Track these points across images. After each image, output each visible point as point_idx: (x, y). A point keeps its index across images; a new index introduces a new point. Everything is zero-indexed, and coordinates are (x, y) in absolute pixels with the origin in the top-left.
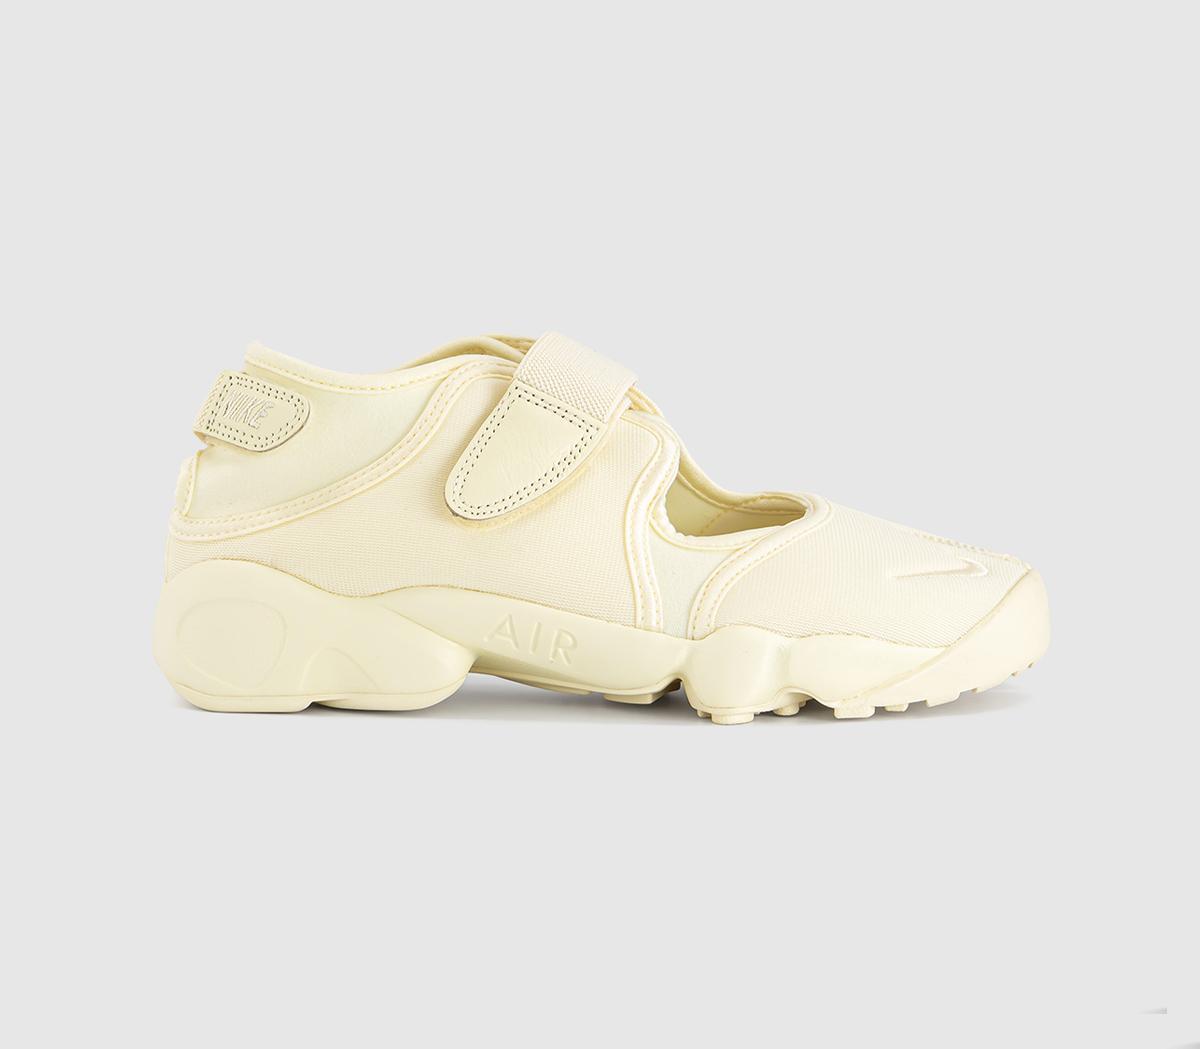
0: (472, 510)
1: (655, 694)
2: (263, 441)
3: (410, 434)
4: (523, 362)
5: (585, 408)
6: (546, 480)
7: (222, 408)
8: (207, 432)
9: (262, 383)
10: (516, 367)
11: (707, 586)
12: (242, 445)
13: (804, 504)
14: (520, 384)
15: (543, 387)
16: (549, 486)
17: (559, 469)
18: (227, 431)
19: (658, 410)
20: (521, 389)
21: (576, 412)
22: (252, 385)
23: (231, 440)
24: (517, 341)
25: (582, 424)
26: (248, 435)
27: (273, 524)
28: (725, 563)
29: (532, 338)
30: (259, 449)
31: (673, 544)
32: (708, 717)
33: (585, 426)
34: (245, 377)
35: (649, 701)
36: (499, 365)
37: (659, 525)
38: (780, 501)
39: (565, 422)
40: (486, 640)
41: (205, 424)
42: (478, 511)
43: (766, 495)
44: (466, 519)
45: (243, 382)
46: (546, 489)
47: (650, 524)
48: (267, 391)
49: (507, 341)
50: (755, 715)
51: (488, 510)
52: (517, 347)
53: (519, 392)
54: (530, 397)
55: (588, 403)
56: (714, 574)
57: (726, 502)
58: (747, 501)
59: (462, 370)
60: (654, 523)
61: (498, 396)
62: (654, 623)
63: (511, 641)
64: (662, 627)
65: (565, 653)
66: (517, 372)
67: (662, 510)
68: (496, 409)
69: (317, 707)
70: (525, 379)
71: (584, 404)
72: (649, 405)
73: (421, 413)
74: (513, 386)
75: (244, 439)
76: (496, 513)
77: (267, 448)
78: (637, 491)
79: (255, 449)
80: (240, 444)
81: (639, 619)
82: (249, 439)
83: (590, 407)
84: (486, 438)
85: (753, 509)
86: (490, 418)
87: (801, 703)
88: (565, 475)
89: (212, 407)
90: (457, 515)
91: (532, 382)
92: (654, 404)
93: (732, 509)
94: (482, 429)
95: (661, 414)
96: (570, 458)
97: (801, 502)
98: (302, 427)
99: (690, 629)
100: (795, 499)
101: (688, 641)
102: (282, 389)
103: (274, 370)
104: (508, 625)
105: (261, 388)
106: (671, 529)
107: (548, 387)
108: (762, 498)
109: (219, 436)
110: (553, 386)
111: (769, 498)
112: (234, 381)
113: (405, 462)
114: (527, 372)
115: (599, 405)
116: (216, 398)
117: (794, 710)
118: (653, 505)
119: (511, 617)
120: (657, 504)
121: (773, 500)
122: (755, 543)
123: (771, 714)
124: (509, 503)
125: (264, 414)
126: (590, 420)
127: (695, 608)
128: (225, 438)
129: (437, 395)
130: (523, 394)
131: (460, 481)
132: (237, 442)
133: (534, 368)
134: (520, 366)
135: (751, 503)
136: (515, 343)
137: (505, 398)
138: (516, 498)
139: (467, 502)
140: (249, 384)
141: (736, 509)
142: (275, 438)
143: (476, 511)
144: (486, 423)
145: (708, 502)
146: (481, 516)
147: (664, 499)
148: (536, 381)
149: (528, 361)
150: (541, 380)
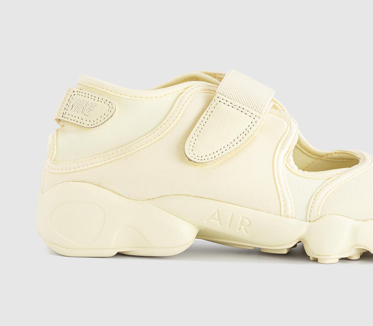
0: (198, 158)
1: (288, 249)
2: (92, 123)
3: (165, 121)
4: (220, 85)
5: (253, 107)
6: (234, 143)
7: (70, 107)
8: (63, 118)
9: (90, 94)
10: (217, 88)
11: (315, 196)
12: (81, 124)
13: (358, 156)
14: (220, 95)
15: (231, 97)
16: (236, 146)
17: (241, 138)
18: (73, 118)
19: (285, 109)
20: (221, 98)
21: (248, 109)
22: (85, 95)
23: (75, 122)
24: (215, 74)
25: (251, 115)
26: (84, 120)
27: (98, 164)
28: (324, 184)
29: (223, 73)
30: (90, 126)
31: (297, 175)
32: (316, 260)
33: (253, 116)
34: (81, 91)
35: (285, 252)
36: (208, 86)
37: (289, 165)
38: (345, 155)
39: (243, 114)
40: (205, 222)
41: (61, 114)
42: (202, 158)
43: (337, 152)
44: (196, 162)
45: (81, 94)
46: (235, 147)
47: (286, 165)
48: (93, 98)
49: (210, 74)
50: (339, 259)
51: (206, 158)
52: (215, 78)
53: (219, 99)
54: (225, 102)
55: (254, 105)
56: (318, 190)
57: (317, 155)
58: (327, 155)
59: (190, 89)
60: (288, 165)
61: (208, 102)
62: (290, 214)
63: (218, 222)
64: (294, 215)
65: (245, 229)
66: (218, 89)
67: (291, 158)
68: (208, 108)
69: (119, 254)
70: (222, 93)
71: (252, 105)
72: (281, 106)
73: (171, 110)
74: (216, 97)
75: (82, 122)
76: (210, 159)
77: (94, 126)
78: (279, 149)
79: (88, 126)
80: (80, 124)
81: (283, 211)
82: (85, 122)
83: (255, 107)
84: (204, 123)
85: (330, 158)
86: (205, 112)
87: (360, 254)
88: (244, 140)
89: (65, 106)
90: (191, 160)
91: (225, 94)
92: (283, 106)
93: (320, 159)
94: (202, 118)
95: (287, 111)
96: (246, 132)
97: (356, 155)
98: (112, 115)
99: (308, 216)
100: (352, 154)
101: (307, 222)
102: (101, 97)
103: (96, 87)
104: (216, 214)
105: (90, 97)
106: (296, 167)
107: (234, 97)
108: (335, 153)
109: (69, 120)
110: (236, 96)
111: (339, 153)
112: (76, 93)
113: (164, 134)
114: (223, 90)
115: (259, 106)
116: (67, 102)
117: (358, 257)
118: (287, 156)
119: (218, 210)
120: (289, 155)
121: (341, 154)
122: (337, 175)
123: (346, 259)
124: (216, 154)
125: (92, 109)
126: (255, 113)
127: (310, 207)
128: (72, 121)
129: (178, 101)
130: (222, 100)
131: (192, 144)
132: (78, 123)
133: (227, 88)
134: (219, 87)
135: (329, 156)
136: (214, 75)
137: (212, 102)
138: (220, 152)
139: (196, 154)
140: (84, 95)
141: (322, 158)
142: (98, 121)
143: (200, 158)
144: (204, 115)
145: (308, 156)
146: (203, 161)
147: (292, 153)
148: (228, 93)
149: (223, 84)
150: (230, 93)
